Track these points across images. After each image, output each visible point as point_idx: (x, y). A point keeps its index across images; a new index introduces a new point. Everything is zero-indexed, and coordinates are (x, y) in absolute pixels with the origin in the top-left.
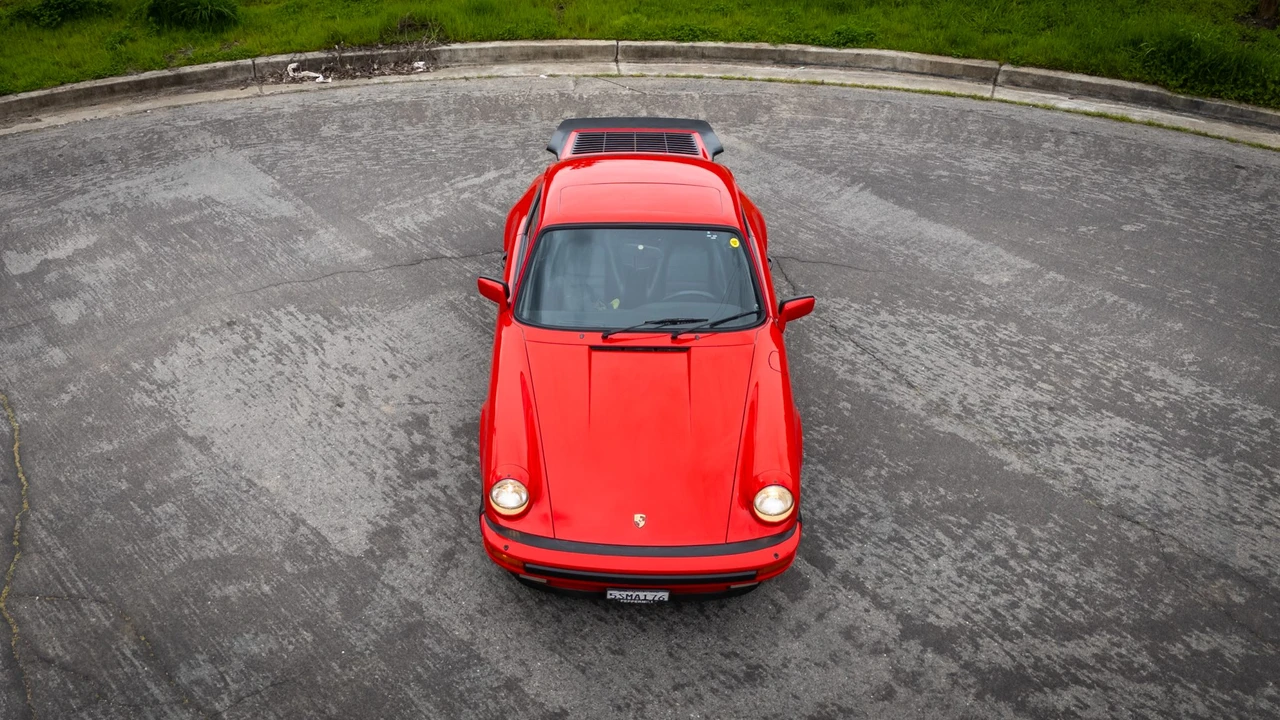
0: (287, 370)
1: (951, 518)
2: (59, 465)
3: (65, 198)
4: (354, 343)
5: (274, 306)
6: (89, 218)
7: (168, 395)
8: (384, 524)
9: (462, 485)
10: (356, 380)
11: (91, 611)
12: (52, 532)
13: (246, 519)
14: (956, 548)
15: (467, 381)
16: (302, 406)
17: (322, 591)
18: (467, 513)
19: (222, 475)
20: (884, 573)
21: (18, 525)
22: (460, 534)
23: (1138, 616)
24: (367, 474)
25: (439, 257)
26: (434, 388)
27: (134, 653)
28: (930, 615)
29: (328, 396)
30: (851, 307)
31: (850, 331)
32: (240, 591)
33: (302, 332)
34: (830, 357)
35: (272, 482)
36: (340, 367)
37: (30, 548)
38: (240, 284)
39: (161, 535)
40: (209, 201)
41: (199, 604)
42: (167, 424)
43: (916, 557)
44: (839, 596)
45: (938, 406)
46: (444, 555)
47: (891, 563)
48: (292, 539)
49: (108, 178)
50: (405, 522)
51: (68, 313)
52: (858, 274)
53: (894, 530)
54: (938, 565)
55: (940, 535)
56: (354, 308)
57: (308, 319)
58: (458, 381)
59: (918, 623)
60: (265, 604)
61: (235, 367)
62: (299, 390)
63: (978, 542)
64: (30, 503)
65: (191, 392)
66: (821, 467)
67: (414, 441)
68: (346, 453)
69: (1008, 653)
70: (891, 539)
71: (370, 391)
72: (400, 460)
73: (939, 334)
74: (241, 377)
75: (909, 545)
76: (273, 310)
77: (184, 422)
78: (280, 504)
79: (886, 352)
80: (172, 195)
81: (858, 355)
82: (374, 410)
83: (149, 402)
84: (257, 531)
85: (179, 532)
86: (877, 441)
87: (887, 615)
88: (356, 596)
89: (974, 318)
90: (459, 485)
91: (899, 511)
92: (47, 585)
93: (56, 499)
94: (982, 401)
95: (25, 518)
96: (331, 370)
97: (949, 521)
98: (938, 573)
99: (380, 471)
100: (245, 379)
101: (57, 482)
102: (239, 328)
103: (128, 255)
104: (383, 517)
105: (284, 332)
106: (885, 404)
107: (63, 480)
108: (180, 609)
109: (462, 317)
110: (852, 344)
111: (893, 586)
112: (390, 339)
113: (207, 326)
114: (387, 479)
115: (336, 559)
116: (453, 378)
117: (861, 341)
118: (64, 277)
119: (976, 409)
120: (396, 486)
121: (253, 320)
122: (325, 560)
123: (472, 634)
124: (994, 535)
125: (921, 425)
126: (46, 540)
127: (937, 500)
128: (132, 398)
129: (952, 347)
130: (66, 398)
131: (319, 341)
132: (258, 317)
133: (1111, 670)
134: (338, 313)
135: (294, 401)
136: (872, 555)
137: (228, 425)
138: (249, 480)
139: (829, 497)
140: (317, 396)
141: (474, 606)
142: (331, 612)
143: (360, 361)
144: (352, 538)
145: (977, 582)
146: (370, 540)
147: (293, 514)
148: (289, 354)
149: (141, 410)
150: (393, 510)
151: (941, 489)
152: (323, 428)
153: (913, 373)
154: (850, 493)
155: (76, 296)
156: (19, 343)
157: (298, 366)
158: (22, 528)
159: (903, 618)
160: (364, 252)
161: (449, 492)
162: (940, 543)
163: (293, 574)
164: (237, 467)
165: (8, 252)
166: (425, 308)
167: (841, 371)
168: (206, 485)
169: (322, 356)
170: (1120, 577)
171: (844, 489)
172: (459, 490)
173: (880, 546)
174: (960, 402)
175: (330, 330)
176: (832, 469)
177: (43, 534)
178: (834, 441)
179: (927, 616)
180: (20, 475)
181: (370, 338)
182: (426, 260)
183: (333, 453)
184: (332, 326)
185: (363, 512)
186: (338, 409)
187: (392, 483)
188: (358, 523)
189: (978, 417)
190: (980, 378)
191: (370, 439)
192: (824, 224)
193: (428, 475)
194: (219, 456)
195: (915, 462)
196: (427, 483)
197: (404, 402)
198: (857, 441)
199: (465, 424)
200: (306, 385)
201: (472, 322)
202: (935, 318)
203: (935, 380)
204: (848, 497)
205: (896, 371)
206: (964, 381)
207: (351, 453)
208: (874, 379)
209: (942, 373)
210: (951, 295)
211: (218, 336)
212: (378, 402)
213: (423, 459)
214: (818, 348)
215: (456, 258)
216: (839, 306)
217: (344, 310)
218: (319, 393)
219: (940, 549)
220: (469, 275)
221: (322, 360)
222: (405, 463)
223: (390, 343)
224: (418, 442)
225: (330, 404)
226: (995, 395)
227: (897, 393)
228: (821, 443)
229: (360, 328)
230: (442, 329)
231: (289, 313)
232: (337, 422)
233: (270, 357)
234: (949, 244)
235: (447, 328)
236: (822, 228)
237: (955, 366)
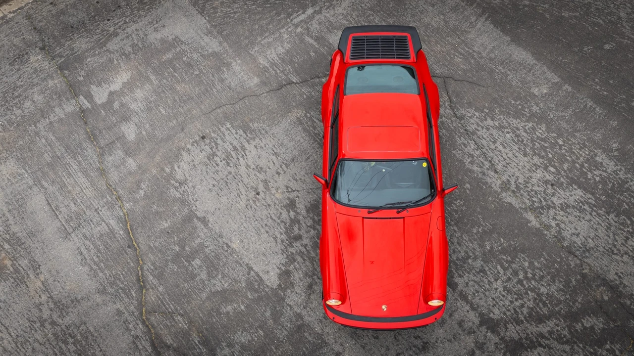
0: (232, 170)
1: (505, 257)
2: (148, 236)
3: (108, 40)
4: (259, 150)
5: (221, 124)
6: (123, 57)
7: (185, 189)
8: (284, 268)
9: (313, 244)
10: (262, 176)
11: (179, 320)
12: (154, 276)
13: (229, 267)
14: (504, 275)
15: (310, 175)
16: (242, 195)
17: (264, 308)
18: (316, 261)
19: (216, 241)
20: (476, 290)
21: (140, 273)
22: (314, 274)
23: (567, 310)
24: (274, 238)
25: (291, 83)
26: (296, 180)
27: (199, 342)
28: (491, 313)
29: (252, 187)
30: (475, 115)
31: (473, 133)
32: (233, 309)
33: (235, 143)
34: (464, 152)
35: (236, 245)
36: (255, 167)
37: (148, 286)
38: (203, 107)
39: (198, 278)
40: (177, 40)
41: (219, 316)
42: (188, 209)
43: (489, 281)
44: (458, 304)
45: (506, 185)
46: (308, 286)
47: (479, 285)
48: (249, 279)
49: (126, 22)
50: (291, 267)
51: (130, 131)
52: (480, 90)
53: (482, 266)
54: (497, 285)
55: (499, 268)
56: (256, 125)
57: (237, 133)
58: (306, 175)
59: (486, 317)
60: (243, 315)
61: (210, 170)
62: (239, 184)
63: (513, 271)
64: (142, 260)
65: (194, 187)
66: (455, 228)
67: (291, 216)
68: (264, 225)
69: (517, 332)
70: (481, 271)
71: (269, 183)
72: (286, 228)
73: (511, 134)
74: (213, 176)
75: (487, 274)
76: (220, 126)
77: (194, 207)
78: (241, 259)
79: (488, 148)
80: (159, 36)
81: (475, 151)
82: (272, 197)
83: (178, 195)
84: (235, 275)
85: (204, 275)
86: (479, 210)
87: (475, 314)
88: (277, 310)
89: (527, 121)
90: (311, 244)
91: (484, 254)
92: (159, 307)
93: (152, 257)
94: (524, 181)
95: (142, 269)
96: (251, 170)
97: (503, 259)
98: (496, 289)
99: (279, 236)
100: (215, 177)
101: (150, 247)
102: (207, 141)
103: (147, 86)
104: (283, 264)
105: (227, 143)
106: (484, 185)
107: (152, 245)
108: (212, 319)
109: (305, 130)
110: (473, 142)
111: (478, 298)
112: (274, 146)
113: (193, 140)
114: (282, 241)
115: (267, 290)
116: (304, 174)
117: (478, 140)
118: (122, 105)
119: (521, 186)
120: (286, 246)
121: (213, 135)
122: (263, 291)
123: (322, 330)
124: (520, 266)
125: (498, 198)
126: (153, 281)
127: (499, 246)
128: (170, 192)
129: (516, 143)
130: (142, 192)
131: (244, 150)
132: (214, 132)
133: (553, 338)
134: (249, 128)
135: (238, 191)
136: (472, 280)
137: (213, 209)
138: (227, 244)
139: (457, 246)
140: (248, 188)
141: (322, 315)
142: (268, 320)
143: (263, 163)
144: (272, 279)
145: (510, 294)
146: (279, 278)
147: (247, 264)
148: (231, 159)
149: (175, 200)
150: (286, 260)
151: (502, 240)
152: (253, 208)
153: (498, 162)
154: (466, 244)
155: (130, 119)
156: (113, 155)
157: (237, 168)
158: (142, 274)
159: (481, 315)
160: (256, 80)
161: (308, 249)
162: (498, 272)
163: (252, 299)
164: (221, 236)
165: (92, 86)
166: (287, 123)
167: (467, 160)
168: (210, 247)
169: (246, 160)
170: (564, 289)
171: (464, 241)
172: (312, 247)
173: (475, 276)
174: (515, 182)
175: (247, 142)
176: (459, 228)
177: (151, 278)
178: (462, 210)
179: (490, 314)
180: (134, 243)
181: (265, 147)
182: (285, 85)
183: (259, 225)
184: (248, 138)
185: (275, 261)
186: (257, 196)
187: (284, 244)
188: (274, 268)
189: (522, 192)
190: (525, 165)
191: (273, 216)
192: (467, 49)
193: (298, 238)
194: (212, 229)
195: (494, 222)
196: (298, 244)
197: (284, 191)
198: (471, 210)
199: (311, 205)
200: (242, 181)
201: (309, 133)
202: (510, 122)
203: (506, 167)
204: (465, 246)
205: (490, 162)
206: (519, 167)
207: (266, 225)
208: (481, 167)
209: (510, 162)
210: (520, 104)
211: (199, 147)
212: (273, 191)
213: (296, 228)
214: (459, 147)
215: (298, 83)
216: (469, 115)
217: (252, 126)
218: (248, 186)
219: (498, 276)
220: (305, 97)
221: (246, 163)
222: (288, 230)
223: (274, 149)
224: (293, 217)
225: (254, 193)
226: (530, 176)
227: (490, 177)
228: (456, 212)
229: (260, 139)
230: (296, 138)
231: (228, 129)
232: (258, 205)
233: (224, 162)
234: (522, 64)
235: (298, 138)
236: (466, 53)
237: (516, 157)
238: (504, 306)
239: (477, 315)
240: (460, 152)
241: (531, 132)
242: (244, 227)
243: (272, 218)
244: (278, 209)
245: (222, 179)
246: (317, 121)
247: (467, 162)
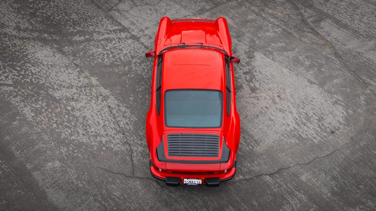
0: (302, 110)
4: (285, 123)
5: (322, 142)
7: (332, 99)
8: (252, 60)
9: (236, 70)
10: (278, 106)
13: (286, 60)
14: (121, 56)
15: (243, 106)
16: (290, 96)
17: (260, 44)
19: (299, 72)
20: (139, 50)
24: (262, 73)
25: (271, 175)
26: (253, 103)
29: (284, 100)
30: (114, 145)
31: (118, 132)
32: (278, 44)
33: (305, 128)
34: (130, 119)
35: (285, 70)
36: (285, 112)
38: (343, 155)
42: (325, 88)
43: (130, 53)
45: (105, 99)
46: (236, 52)
47: (137, 52)
48: (273, 55)
50: (248, 60)
53: (133, 59)
54: (126, 52)
55: (123, 59)
56: (293, 141)
57: (307, 135)
58: (246, 106)
59: (136, 40)
60: (272, 42)
61: (319, 111)
62: (294, 102)
63: (115, 57)
66: (145, 77)
67: (253, 84)
68: (270, 79)
70: (134, 57)
71: (272, 102)
72: (255, 78)
74: (314, 107)
75: (131, 56)
76: (322, 140)
78: (280, 64)
79: (111, 122)
81: (120, 120)
82: (268, 94)
83: (335, 96)
84: (282, 57)
86: (127, 86)
88: (253, 43)
89: (74, 140)
90: (237, 70)
91: (130, 64)
96: (287, 110)
97: (119, 62)
99: (259, 74)
102: (328, 130)
104: (253, 61)
105: (311, 128)
106: (120, 99)
109: (252, 136)
110: (120, 126)
111: (138, 47)
112: (274, 125)
113: (340, 131)
114: (256, 72)
115: (260, 51)
116: (248, 107)
121: (326, 134)
122: (262, 51)
124: (110, 59)
125: (113, 92)
127: (119, 68)
128: (342, 98)
129: (89, 125)
131: (297, 123)
132: (325, 136)
134: (297, 139)
135: (293, 98)
137: (307, 88)
138: (292, 71)
142: (257, 40)
143: (280, 115)
144: (258, 56)
145: (120, 48)
146: (254, 56)
147: (275, 61)
148: (305, 117)
149: (336, 93)
150: (251, 63)
151: (117, 71)
152: (280, 88)
153: (106, 113)
157: (298, 111)
159: (138, 41)
161: (239, 68)
162: (124, 57)
163: (268, 48)
164: (297, 75)
166: (267, 141)
167: (128, 114)
168: (301, 69)
169: (293, 116)
171: (141, 70)
174: (98, 101)
175: (296, 129)
176: (142, 76)
178: (138, 86)
179: (134, 41)
181: (281, 125)
182: (276, 173)
183: (273, 79)
184: (296, 131)
185: (259, 63)
186: (279, 95)
187: (254, 70)
188: (258, 60)
189: (95, 95)
190: (87, 111)
191: (265, 84)
192: (106, 204)
193: (245, 73)
194: (303, 78)
195: (119, 79)
196: (245, 71)
197: (260, 97)
198: (132, 86)
199: (240, 89)
200: (293, 104)
201: (248, 134)
202: (87, 139)
203: (101, 109)
204: (141, 68)
205: (111, 113)
206: (92, 109)
207: (268, 80)
208: (119, 110)
209: (97, 113)
210: (75, 153)
211: (333, 126)
212: (268, 97)
213: (248, 78)
214: (132, 123)
215: (263, 174)
216: (118, 145)
217: (296, 140)
218: (287, 101)
219: (124, 55)
220: (256, 162)
221: (292, 115)
222: (253, 77)
223: (273, 123)
224: (251, 83)
225: (282, 96)
226: (86, 104)
227: (115, 104)
228: (142, 85)
229: (286, 130)
230: (257, 130)
231: (315, 138)
232: (277, 90)
233: (310, 115)
234: (59, 189)
235: (256, 130)
236: (108, 201)
237: (92, 116)
238: (125, 44)
239: (141, 41)
240: (132, 119)
241: (74, 132)
242: (283, 79)
243: (265, 83)
244: (263, 87)
245: (307, 105)
246: (243, 142)
247: (128, 113)
